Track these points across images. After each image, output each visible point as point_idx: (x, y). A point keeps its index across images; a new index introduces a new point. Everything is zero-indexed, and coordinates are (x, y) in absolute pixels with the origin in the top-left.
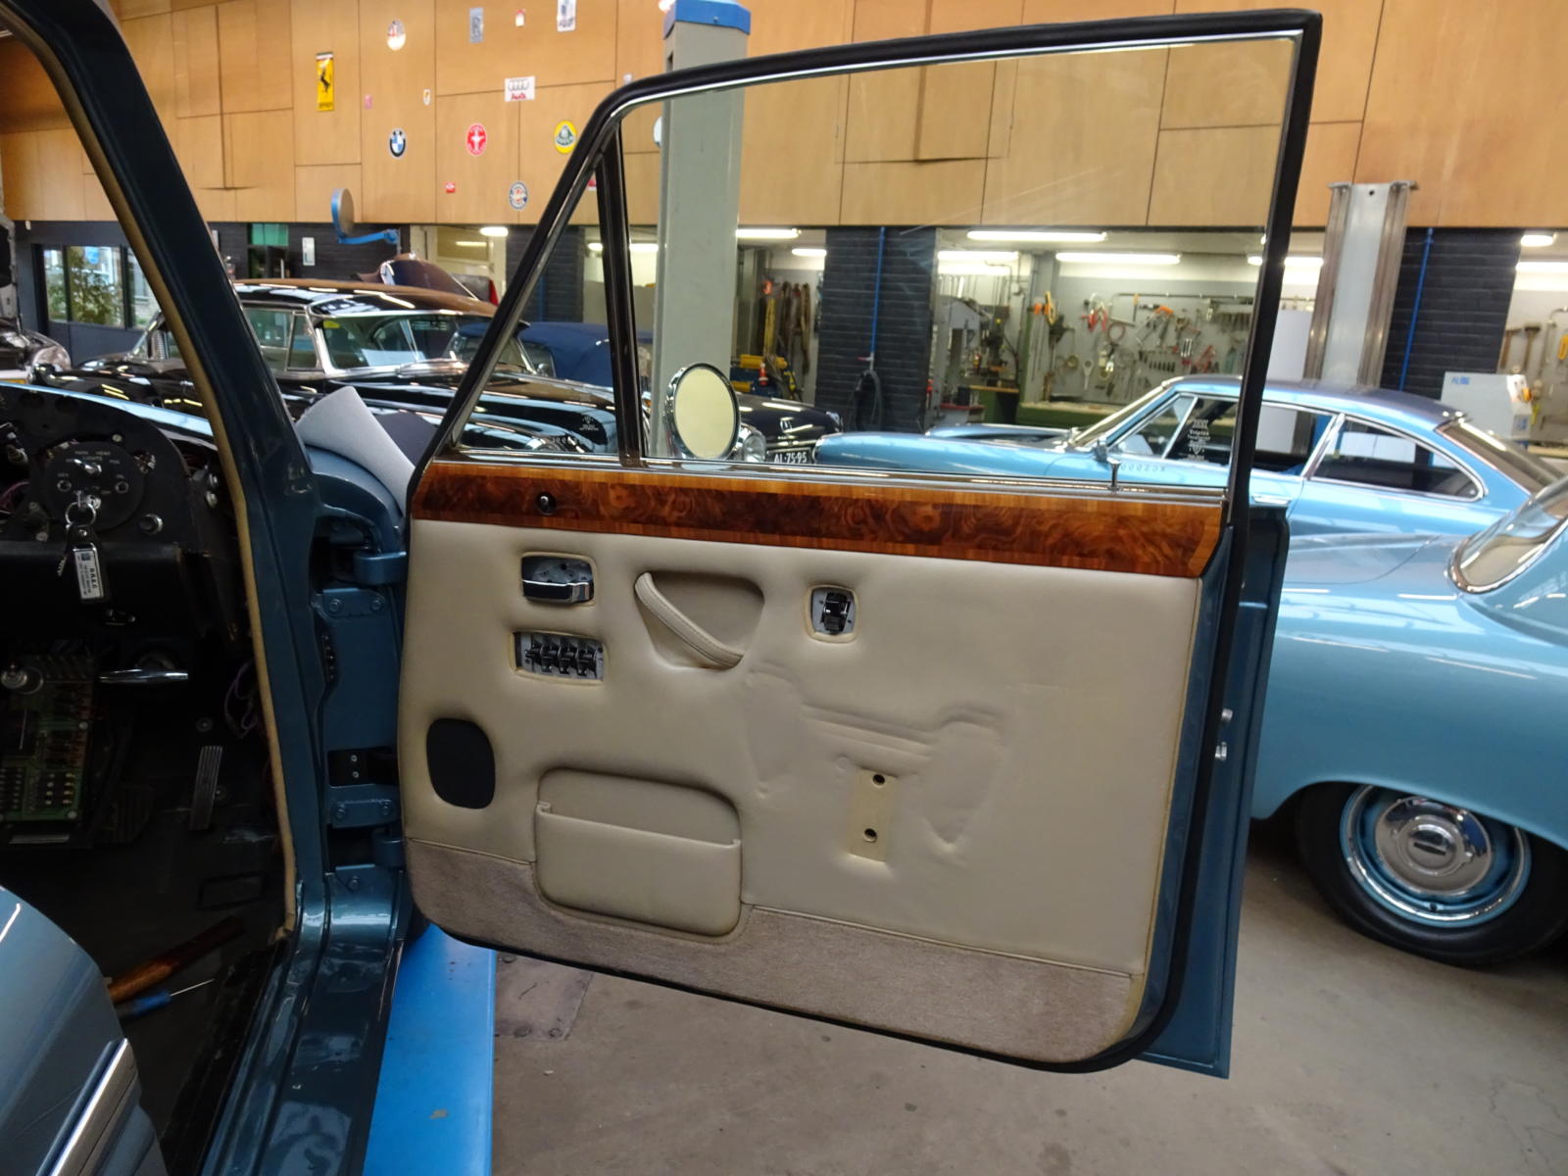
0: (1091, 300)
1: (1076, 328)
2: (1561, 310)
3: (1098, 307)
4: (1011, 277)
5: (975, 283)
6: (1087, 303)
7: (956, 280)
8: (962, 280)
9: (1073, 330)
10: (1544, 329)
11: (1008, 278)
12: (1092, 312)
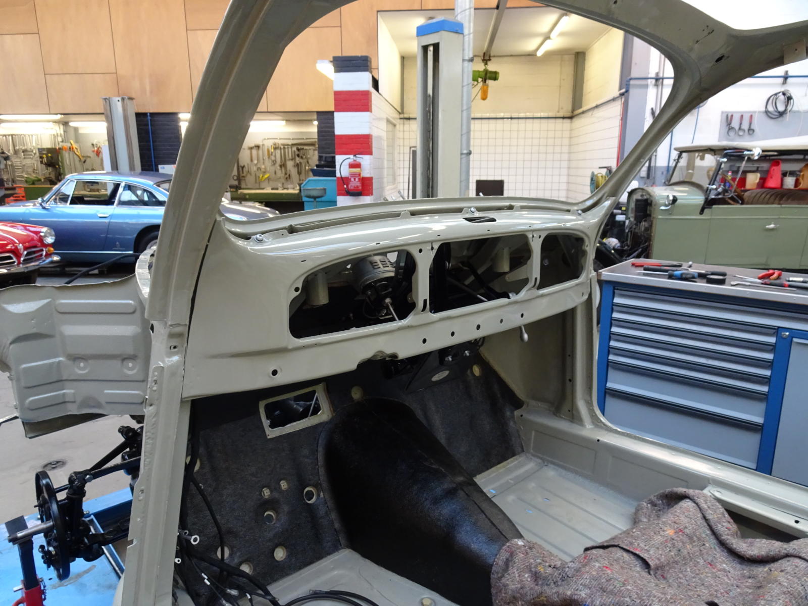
0: (94, 143)
1: (91, 156)
2: (265, 139)
3: (98, 146)
4: (57, 134)
5: (41, 138)
6: (93, 145)
7: (31, 136)
8: (34, 137)
9: (90, 157)
10: (261, 146)
11: (56, 135)
12: (96, 149)
